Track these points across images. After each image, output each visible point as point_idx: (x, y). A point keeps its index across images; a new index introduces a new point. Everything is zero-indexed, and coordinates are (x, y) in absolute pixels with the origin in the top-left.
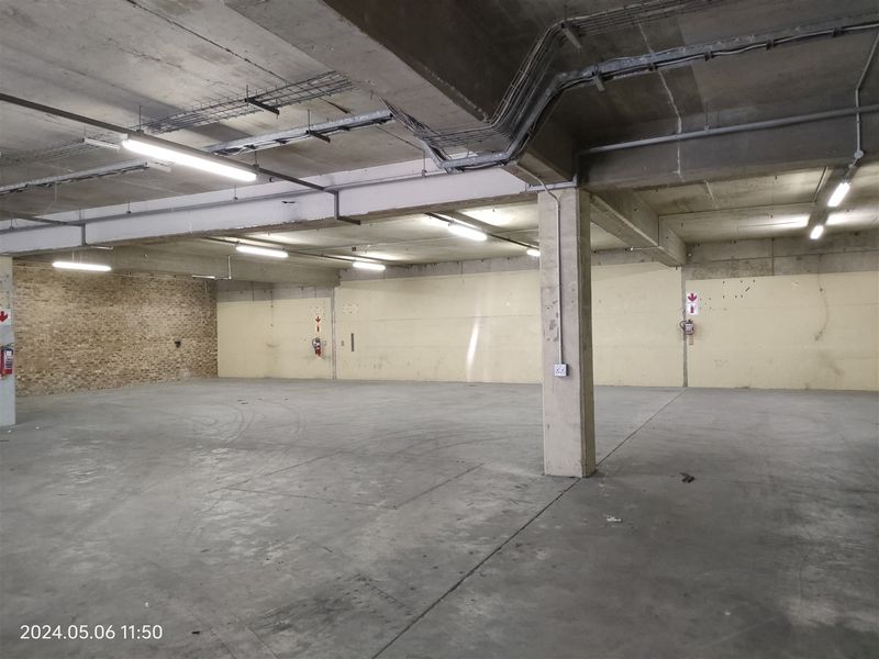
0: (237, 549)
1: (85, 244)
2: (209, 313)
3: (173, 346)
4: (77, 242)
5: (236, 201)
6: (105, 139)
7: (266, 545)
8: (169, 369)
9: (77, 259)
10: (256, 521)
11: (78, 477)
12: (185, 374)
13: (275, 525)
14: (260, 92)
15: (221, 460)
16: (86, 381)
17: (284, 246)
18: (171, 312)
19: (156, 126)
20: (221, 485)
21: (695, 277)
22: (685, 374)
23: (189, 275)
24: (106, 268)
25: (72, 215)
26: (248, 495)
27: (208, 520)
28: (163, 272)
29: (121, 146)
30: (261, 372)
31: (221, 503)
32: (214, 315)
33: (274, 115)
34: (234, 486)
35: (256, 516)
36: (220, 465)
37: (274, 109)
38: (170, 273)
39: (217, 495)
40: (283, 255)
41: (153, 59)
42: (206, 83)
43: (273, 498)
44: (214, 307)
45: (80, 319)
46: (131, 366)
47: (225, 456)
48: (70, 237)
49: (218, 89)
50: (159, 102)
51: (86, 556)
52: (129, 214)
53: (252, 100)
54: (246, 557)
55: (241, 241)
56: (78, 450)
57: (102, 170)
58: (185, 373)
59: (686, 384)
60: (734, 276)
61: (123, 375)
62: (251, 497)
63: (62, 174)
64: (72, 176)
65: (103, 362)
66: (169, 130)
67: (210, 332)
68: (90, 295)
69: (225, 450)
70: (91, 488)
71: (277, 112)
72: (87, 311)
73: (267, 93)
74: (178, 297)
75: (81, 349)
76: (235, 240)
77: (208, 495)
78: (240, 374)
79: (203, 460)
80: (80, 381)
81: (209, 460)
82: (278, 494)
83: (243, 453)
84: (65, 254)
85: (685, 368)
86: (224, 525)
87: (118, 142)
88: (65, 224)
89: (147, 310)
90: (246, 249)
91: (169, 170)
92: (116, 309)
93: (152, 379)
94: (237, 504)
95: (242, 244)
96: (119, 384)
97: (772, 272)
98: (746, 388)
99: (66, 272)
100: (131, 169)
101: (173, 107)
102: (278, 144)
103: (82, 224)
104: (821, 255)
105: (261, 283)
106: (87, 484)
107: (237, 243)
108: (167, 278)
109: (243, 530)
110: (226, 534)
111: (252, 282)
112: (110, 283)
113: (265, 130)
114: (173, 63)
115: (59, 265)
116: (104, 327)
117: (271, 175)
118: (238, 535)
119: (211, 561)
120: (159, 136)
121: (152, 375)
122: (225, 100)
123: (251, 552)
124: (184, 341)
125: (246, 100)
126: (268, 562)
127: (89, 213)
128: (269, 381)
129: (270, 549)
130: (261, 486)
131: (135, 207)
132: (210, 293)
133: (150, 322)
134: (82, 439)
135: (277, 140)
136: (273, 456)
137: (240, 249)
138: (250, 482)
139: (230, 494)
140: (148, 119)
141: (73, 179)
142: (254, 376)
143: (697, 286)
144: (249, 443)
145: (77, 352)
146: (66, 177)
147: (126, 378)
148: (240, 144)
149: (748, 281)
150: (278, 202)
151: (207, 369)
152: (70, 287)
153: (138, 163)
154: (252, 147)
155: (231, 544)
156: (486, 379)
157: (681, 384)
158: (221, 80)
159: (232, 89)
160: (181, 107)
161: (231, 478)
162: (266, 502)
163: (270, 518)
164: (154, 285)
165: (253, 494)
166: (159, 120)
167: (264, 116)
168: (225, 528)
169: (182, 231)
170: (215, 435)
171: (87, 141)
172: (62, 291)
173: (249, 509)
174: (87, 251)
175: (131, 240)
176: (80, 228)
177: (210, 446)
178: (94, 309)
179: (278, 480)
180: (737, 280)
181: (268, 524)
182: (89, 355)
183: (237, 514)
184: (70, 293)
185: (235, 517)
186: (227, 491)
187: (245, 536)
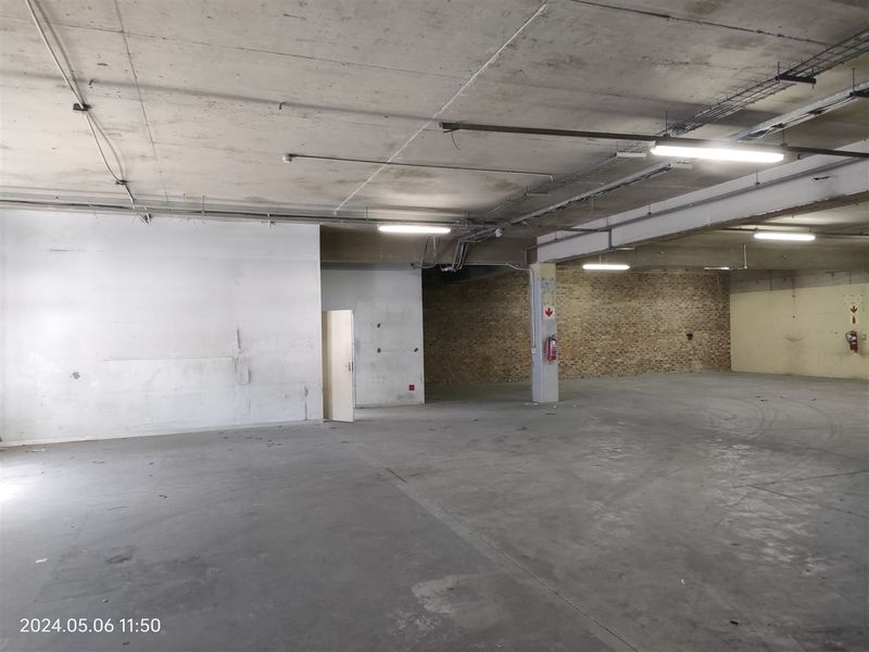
0: (771, 551)
1: (611, 247)
2: (721, 306)
3: (685, 339)
4: (604, 246)
5: (758, 186)
6: (634, 149)
7: (803, 555)
8: (680, 361)
9: (603, 262)
10: (790, 527)
11: (611, 453)
12: (697, 367)
13: (812, 535)
14: (794, 64)
15: (743, 456)
16: (609, 369)
17: (810, 228)
18: (683, 305)
19: (680, 128)
20: (747, 482)
23: (701, 268)
24: (625, 267)
25: (601, 223)
26: (776, 496)
27: (735, 514)
28: (675, 267)
29: (649, 154)
30: (780, 367)
31: (747, 500)
32: (726, 307)
33: (810, 85)
34: (762, 486)
35: (787, 521)
36: (743, 462)
37: (810, 80)
38: (682, 267)
39: (743, 491)
40: (810, 238)
41: (681, 63)
42: (733, 72)
43: (809, 506)
44: (726, 300)
45: (604, 314)
46: (647, 357)
47: (747, 453)
48: (599, 242)
49: (747, 75)
50: (686, 104)
51: (623, 523)
52: (650, 215)
53: (784, 76)
54: (782, 562)
55: (760, 227)
56: (608, 428)
57: (628, 179)
58: (698, 365)
61: (640, 364)
62: (781, 500)
63: (597, 187)
64: (604, 188)
65: (624, 352)
66: (693, 129)
67: (722, 325)
68: (612, 292)
69: (746, 447)
70: (621, 464)
71: (814, 82)
72: (609, 306)
73: (803, 64)
74: (690, 290)
75: (605, 340)
76: (753, 227)
77: (732, 490)
78: (757, 369)
79: (723, 454)
80: (604, 368)
81: (730, 455)
82: (814, 503)
83: (767, 453)
84: (594, 257)
86: (752, 523)
87: (646, 149)
88: (596, 231)
89: (661, 305)
90: (765, 235)
91: (690, 167)
92: (634, 303)
93: (668, 370)
94: (765, 504)
95: (761, 231)
96: (637, 373)
99: (594, 272)
100: (655, 172)
101: (698, 105)
102: (813, 116)
103: (608, 229)
105: (783, 271)
106: (617, 460)
107: (755, 230)
108: (678, 272)
109: (776, 534)
110: (757, 533)
111: (770, 271)
112: (628, 280)
113: (795, 105)
114: (702, 62)
115: (587, 267)
116: (623, 321)
117: (800, 152)
118: (770, 536)
119: (743, 557)
120: (682, 136)
121: (665, 366)
122: (754, 84)
123: (787, 558)
124: (696, 334)
125: (776, 78)
126: (808, 574)
127: (615, 219)
128: (790, 377)
129: (809, 560)
130: (791, 491)
131: (655, 207)
132: (722, 286)
133: (663, 316)
134: (610, 420)
135: (811, 112)
136: (803, 460)
137: (759, 236)
138: (777, 485)
139: (756, 493)
140: (672, 122)
141: (604, 191)
142: (772, 371)
144: (771, 442)
145: (602, 343)
146: (599, 190)
147: (644, 367)
148: (767, 126)
150: (809, 180)
151: (721, 362)
152: (596, 285)
153: (661, 166)
154: (781, 126)
155: (764, 545)
158: (749, 64)
159: (762, 70)
160: (706, 103)
161: (755, 476)
162: (802, 510)
163: (805, 526)
164: (666, 279)
165: (783, 498)
166: (684, 121)
167: (798, 89)
168: (753, 526)
169: (700, 224)
170: (735, 430)
171: (619, 155)
172: (589, 289)
173: (779, 513)
174: (612, 254)
175: (651, 239)
176: (607, 233)
177: (730, 441)
178: (615, 305)
179: (812, 488)
181: (804, 533)
182: (611, 345)
183: (766, 515)
184: (596, 291)
185: (766, 518)
186: (754, 490)
187: (778, 540)
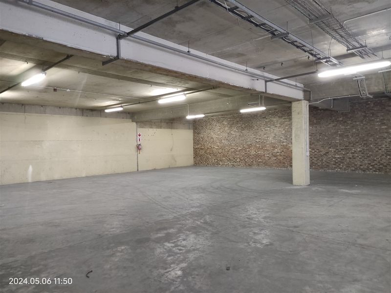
21: (140, 127)
22: (138, 166)
59: (138, 170)
60: (151, 128)
85: (138, 164)
97: (161, 127)
98: (155, 169)
104: (172, 123)
143: (141, 131)
149: (155, 129)
156: (43, 178)
157: (136, 170)
180: (152, 129)
